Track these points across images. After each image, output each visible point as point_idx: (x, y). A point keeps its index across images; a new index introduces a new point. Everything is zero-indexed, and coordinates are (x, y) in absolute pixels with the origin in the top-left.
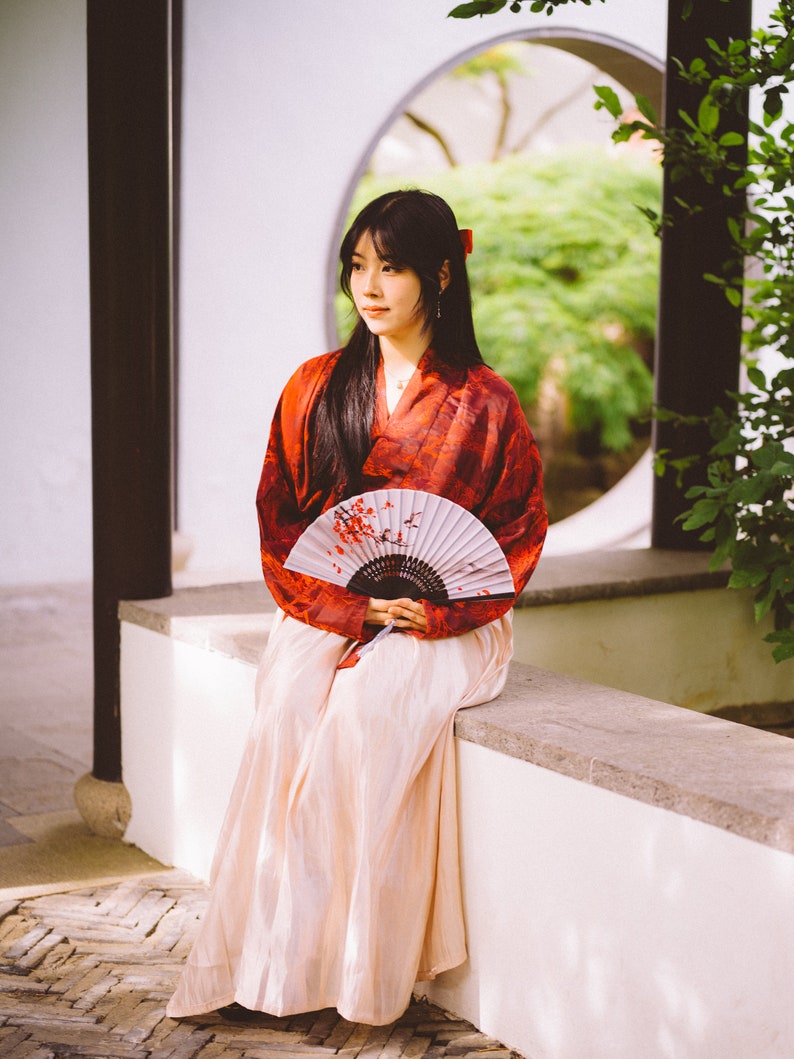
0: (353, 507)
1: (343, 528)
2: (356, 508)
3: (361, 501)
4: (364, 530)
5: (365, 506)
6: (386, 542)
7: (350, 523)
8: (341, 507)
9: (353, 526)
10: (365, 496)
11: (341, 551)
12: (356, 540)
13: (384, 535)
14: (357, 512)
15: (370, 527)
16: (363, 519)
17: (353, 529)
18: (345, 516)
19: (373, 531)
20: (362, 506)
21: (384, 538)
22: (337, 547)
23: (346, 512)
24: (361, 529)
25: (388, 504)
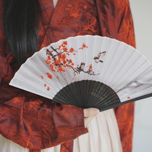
0: (60, 47)
1: (52, 61)
2: (62, 48)
3: (65, 43)
4: (67, 63)
5: (69, 47)
6: (81, 72)
7: (57, 58)
8: (51, 47)
9: (59, 61)
10: (69, 40)
11: (50, 77)
12: (61, 70)
13: (80, 67)
14: (63, 51)
15: (70, 61)
16: (67, 55)
17: (59, 63)
18: (54, 53)
19: (73, 64)
20: (66, 46)
21: (80, 69)
22: (48, 74)
23: (55, 50)
24: (65, 62)
25: (84, 46)
